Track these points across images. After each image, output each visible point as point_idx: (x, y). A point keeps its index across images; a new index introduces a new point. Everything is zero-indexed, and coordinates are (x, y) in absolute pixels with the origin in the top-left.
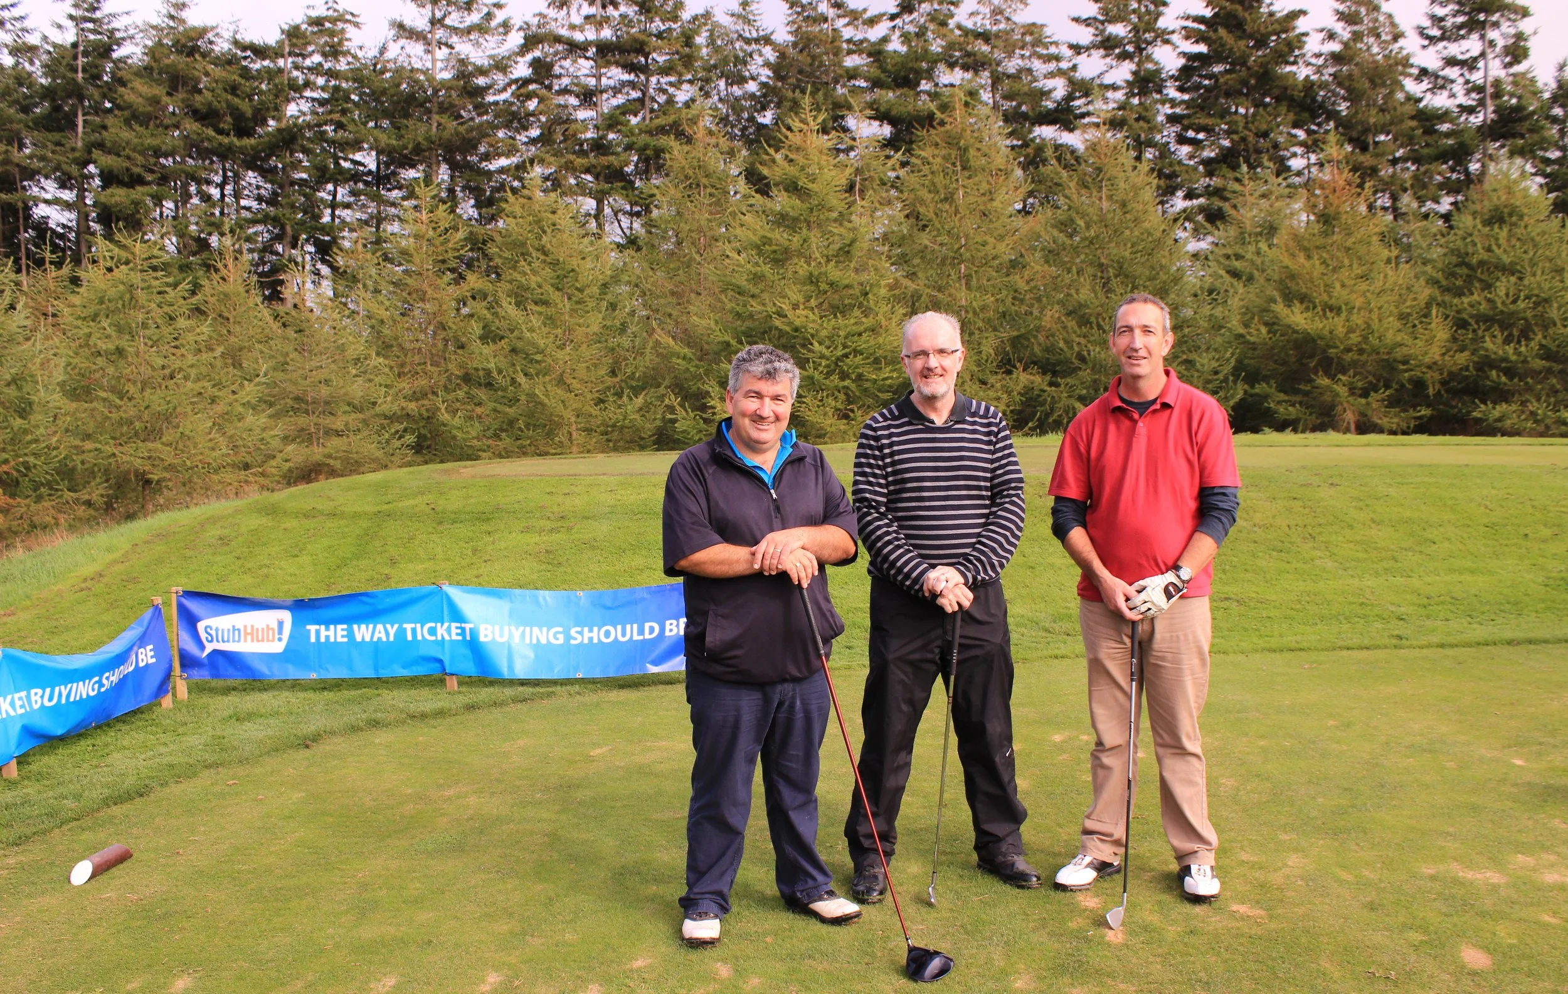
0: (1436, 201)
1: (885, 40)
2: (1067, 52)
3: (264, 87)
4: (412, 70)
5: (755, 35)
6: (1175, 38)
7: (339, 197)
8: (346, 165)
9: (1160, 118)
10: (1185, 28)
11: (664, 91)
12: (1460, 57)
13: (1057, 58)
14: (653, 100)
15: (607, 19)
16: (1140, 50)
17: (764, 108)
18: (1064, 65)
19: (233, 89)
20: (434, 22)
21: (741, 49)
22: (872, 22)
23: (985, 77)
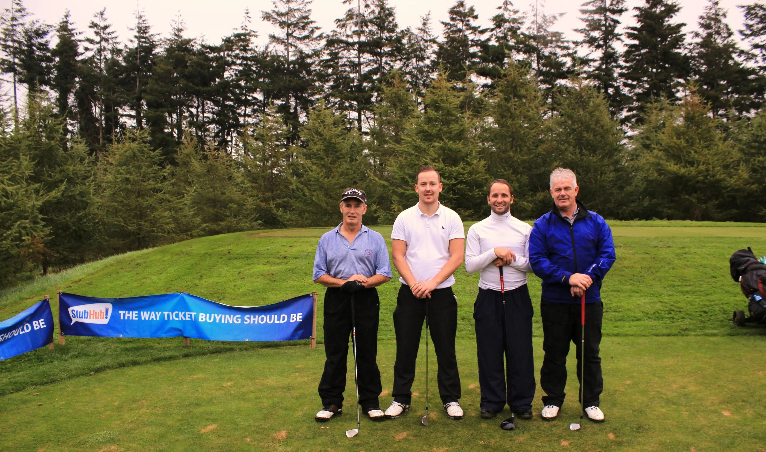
0: (748, 112)
1: (489, 40)
2: (572, 46)
3: (214, 65)
4: (279, 56)
5: (429, 38)
6: (622, 37)
7: (247, 112)
8: (250, 98)
9: (616, 75)
10: (627, 33)
11: (389, 64)
12: (761, 44)
13: (567, 48)
14: (384, 68)
15: (363, 32)
16: (606, 43)
17: (433, 71)
18: (571, 51)
19: (201, 66)
20: (288, 35)
21: (423, 45)
22: (482, 32)
23: (534, 57)
